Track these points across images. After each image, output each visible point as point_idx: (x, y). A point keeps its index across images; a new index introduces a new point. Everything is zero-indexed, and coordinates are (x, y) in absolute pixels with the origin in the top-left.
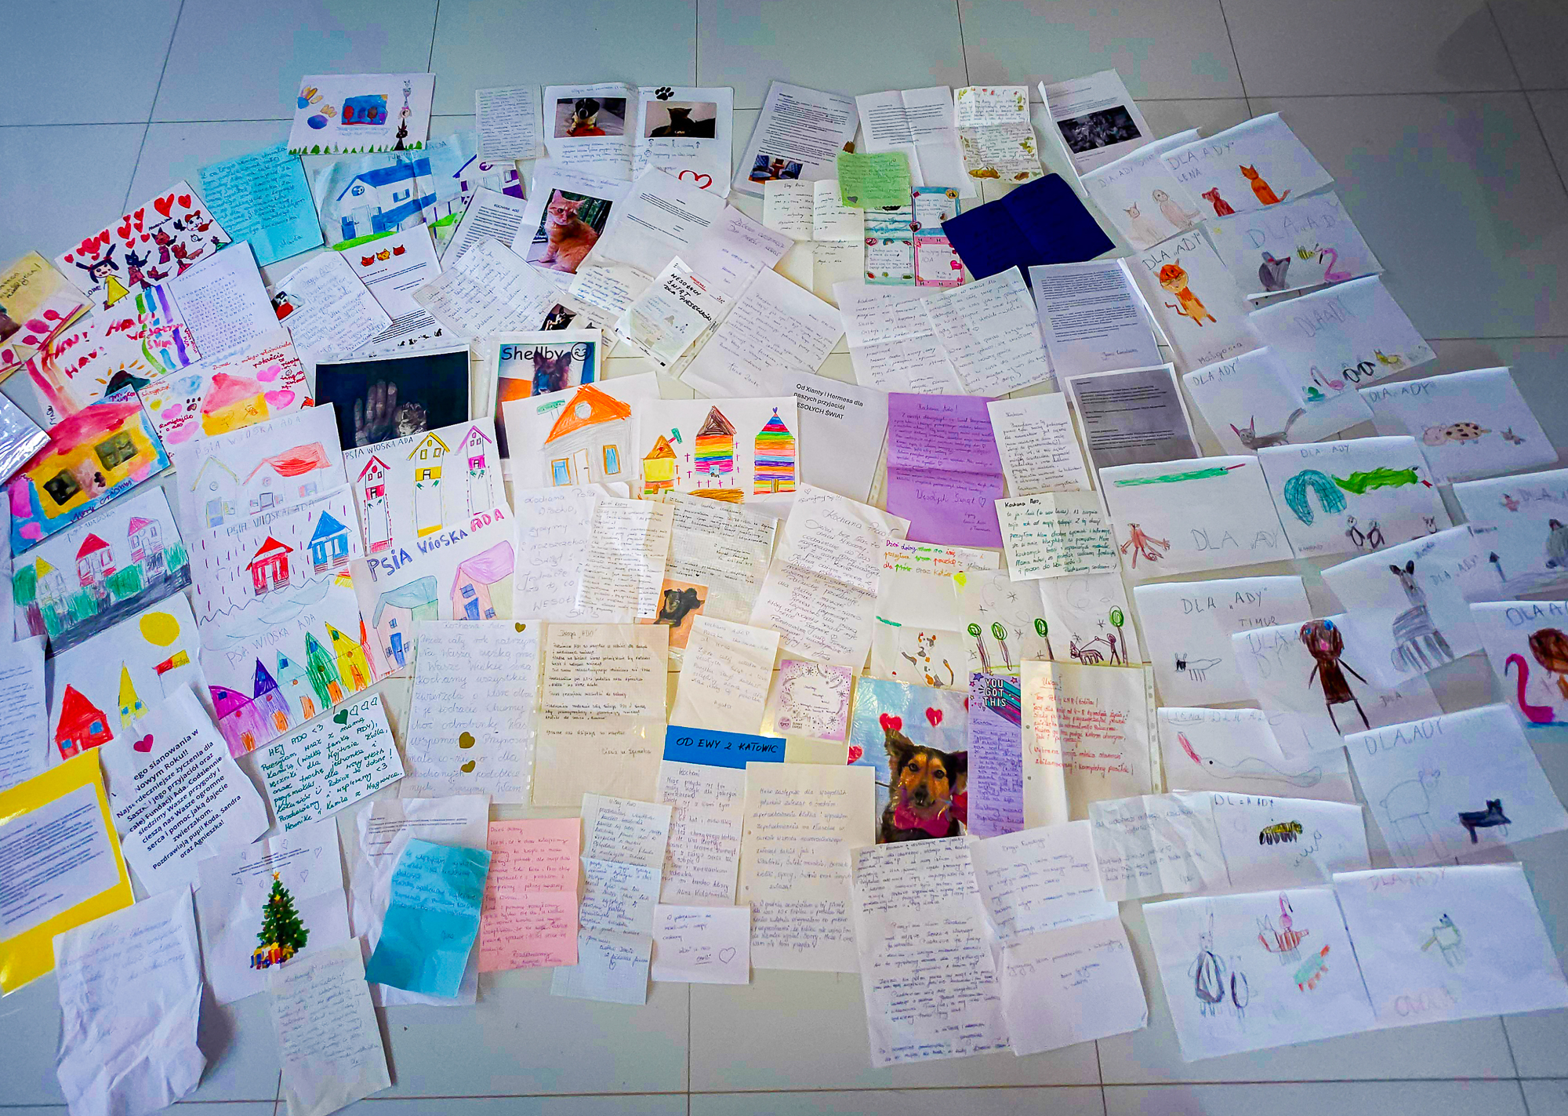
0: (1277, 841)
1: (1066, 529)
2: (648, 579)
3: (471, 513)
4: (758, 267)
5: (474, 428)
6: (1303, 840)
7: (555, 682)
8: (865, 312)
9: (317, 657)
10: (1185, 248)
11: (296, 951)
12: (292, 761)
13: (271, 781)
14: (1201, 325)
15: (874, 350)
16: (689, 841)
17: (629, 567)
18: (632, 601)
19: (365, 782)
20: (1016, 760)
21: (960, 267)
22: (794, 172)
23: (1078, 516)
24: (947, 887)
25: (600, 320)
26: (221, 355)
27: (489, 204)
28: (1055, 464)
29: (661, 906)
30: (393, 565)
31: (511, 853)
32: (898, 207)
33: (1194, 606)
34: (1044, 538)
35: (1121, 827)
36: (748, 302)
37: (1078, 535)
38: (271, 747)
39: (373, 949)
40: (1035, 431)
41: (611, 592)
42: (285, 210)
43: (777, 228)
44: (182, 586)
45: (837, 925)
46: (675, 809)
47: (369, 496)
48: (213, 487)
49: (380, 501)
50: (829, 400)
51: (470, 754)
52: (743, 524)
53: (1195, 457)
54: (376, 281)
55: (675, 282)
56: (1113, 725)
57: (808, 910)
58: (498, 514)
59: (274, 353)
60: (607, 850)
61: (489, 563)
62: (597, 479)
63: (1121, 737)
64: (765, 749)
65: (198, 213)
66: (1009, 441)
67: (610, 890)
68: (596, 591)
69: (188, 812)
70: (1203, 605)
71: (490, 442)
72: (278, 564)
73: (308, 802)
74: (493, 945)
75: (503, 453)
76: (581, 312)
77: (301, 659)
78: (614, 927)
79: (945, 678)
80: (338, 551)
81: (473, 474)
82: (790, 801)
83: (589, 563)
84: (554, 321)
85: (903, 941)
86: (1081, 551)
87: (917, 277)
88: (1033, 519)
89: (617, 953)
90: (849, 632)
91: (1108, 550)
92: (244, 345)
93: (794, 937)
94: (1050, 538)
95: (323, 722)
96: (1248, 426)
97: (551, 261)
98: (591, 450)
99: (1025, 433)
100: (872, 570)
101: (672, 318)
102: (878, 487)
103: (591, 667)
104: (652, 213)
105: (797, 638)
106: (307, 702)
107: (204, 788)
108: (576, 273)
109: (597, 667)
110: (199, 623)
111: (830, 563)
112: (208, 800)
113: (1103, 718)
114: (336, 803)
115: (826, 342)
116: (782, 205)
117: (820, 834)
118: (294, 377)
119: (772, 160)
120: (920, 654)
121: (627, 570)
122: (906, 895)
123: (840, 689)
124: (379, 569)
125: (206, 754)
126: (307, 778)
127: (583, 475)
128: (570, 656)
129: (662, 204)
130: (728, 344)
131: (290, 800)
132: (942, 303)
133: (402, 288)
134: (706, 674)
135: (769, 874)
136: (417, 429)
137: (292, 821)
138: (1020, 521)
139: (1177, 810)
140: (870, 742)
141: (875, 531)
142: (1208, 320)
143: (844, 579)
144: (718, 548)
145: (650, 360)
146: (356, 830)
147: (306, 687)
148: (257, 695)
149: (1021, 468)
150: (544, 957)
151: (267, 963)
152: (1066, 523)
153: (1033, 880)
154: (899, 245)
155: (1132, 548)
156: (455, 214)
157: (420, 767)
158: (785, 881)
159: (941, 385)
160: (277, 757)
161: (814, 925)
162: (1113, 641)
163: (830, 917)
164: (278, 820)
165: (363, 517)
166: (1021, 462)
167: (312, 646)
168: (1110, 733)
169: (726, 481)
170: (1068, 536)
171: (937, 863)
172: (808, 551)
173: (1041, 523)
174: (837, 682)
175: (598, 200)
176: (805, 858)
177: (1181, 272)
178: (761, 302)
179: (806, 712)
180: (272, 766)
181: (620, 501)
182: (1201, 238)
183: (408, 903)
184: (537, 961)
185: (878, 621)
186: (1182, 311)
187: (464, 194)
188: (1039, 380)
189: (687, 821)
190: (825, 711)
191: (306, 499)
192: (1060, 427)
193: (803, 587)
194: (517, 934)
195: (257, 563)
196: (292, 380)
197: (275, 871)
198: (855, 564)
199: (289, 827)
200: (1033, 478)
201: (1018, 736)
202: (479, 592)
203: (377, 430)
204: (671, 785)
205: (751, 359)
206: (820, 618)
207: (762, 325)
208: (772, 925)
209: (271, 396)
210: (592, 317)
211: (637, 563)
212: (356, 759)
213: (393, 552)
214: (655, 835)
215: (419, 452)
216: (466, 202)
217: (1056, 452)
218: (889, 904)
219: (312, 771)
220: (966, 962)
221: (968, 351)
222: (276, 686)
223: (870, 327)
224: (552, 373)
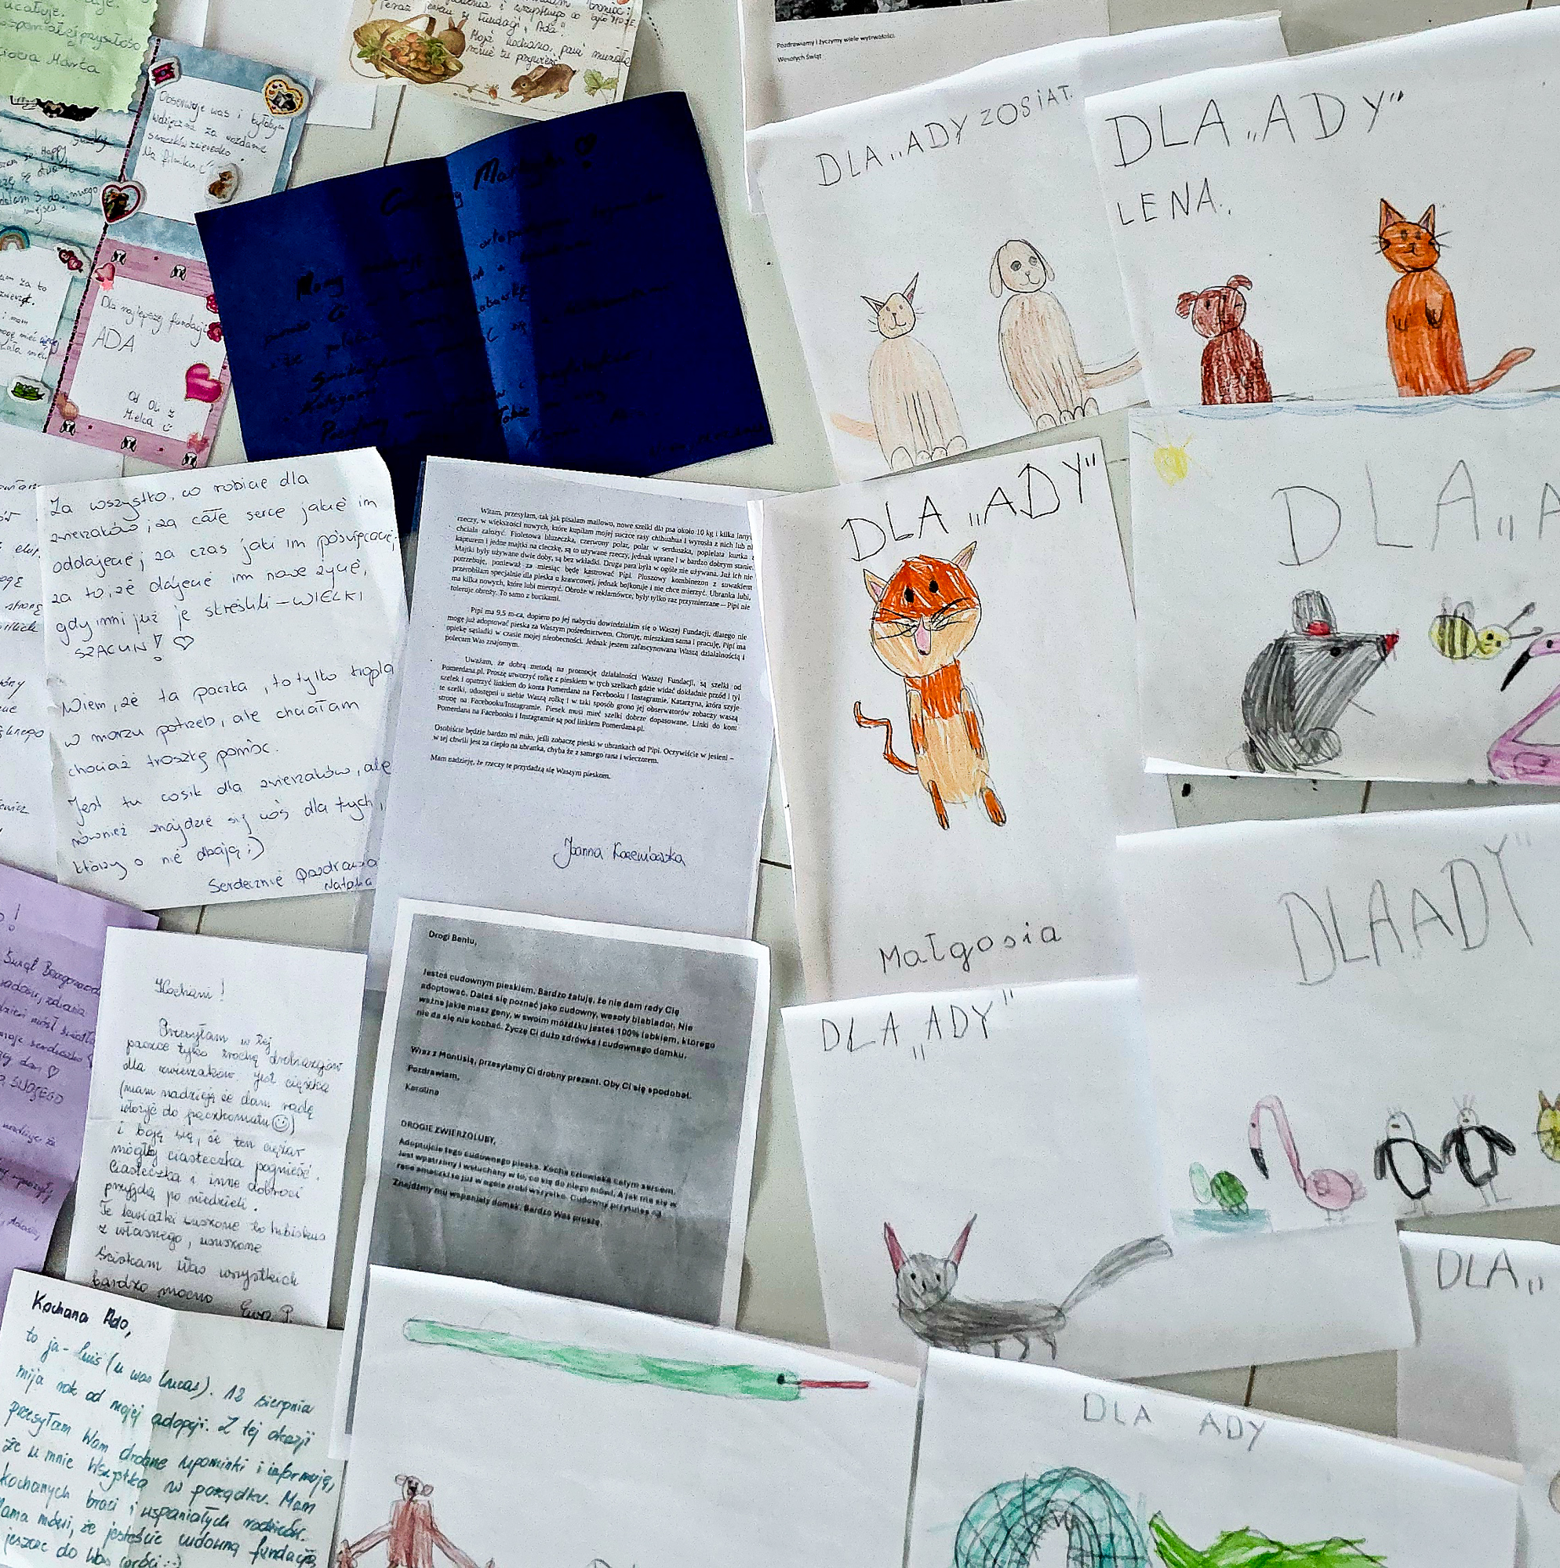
1: (175, 1447)
10: (1020, 504)
21: (213, 393)
23: (232, 1408)
28: (251, 1200)
34: (97, 1454)
37: (210, 1477)
40: (228, 1064)
66: (134, 1079)
86: (194, 1530)
87: (57, 401)
88: (91, 1378)
91: (297, 1548)
94: (112, 1463)
99: (198, 1063)
138: (53, 1371)
149: (138, 1182)
154: (40, 262)
182: (1095, 476)
186: (904, 749)
188: (313, 887)
200: (164, 1227)
217: (268, 1159)
221: (126, 718)
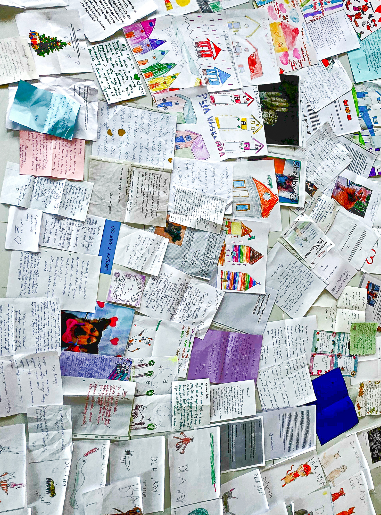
0: (47, 486)
1: (193, 409)
2: (187, 219)
3: (224, 142)
4: (327, 282)
5: (263, 146)
6: (47, 497)
7: (144, 174)
8: (301, 329)
9: (165, 68)
10: (318, 477)
11: (36, 51)
12: (119, 54)
13: (111, 44)
14: (281, 480)
15: (283, 331)
16: (69, 228)
17: (193, 211)
18: (178, 211)
19: (107, 86)
20: (93, 375)
21: (318, 374)
22: (370, 302)
23: (199, 414)
24: (39, 339)
25: (308, 208)
26: (307, 32)
27: (368, 160)
28: (223, 407)
29: (42, 213)
30: (203, 105)
31: (70, 149)
32: (349, 349)
33: (154, 462)
34: (190, 399)
35: (59, 418)
36: (311, 275)
37: (190, 414)
38: (126, 45)
39: (33, 85)
40: (239, 399)
41: (183, 202)
42: (373, 66)
43: (345, 292)
44: (202, 9)
45: (27, 290)
46: (83, 223)
47: (236, 96)
48: (246, 26)
49: (233, 101)
50: (262, 309)
51: (116, 133)
52: (208, 264)
53: (221, 470)
54: (336, 106)
55: (323, 244)
56: (104, 420)
57: (35, 277)
58: (222, 154)
59: (306, 57)
60: (68, 191)
61: (201, 148)
62: (235, 200)
63: (98, 422)
64: (107, 265)
65: (376, 25)
66: (236, 388)
67: (51, 191)
68: (184, 196)
69: (101, 6)
70: (154, 466)
71: (256, 153)
72: (209, 53)
73: (100, 60)
74: (31, 137)
75: (251, 159)
76: (313, 199)
77: (164, 61)
78: (34, 192)
79: (131, 348)
80: (212, 80)
81: (242, 144)
82: (83, 274)
83: (197, 194)
84: (310, 186)
85: (18, 318)
86: (183, 414)
87: (315, 354)
88: (199, 395)
89: (23, 191)
90: (155, 308)
91: (182, 427)
92: (311, 43)
93: (24, 270)
94: (190, 401)
95: (135, 69)
96: (233, 495)
97: (338, 187)
98: (249, 198)
99: (239, 395)
100: (182, 320)
101: (307, 240)
102: (220, 327)
103: (150, 190)
104: (356, 235)
105: (155, 284)
106: (145, 62)
107: (110, 14)
108: (331, 198)
109: (149, 194)
110: (185, 16)
111: (187, 302)
112: (105, 15)
113: (108, 416)
114: (99, 73)
115: (289, 309)
116: (355, 295)
117: (67, 286)
118: (294, 65)
119: (377, 293)
120: (143, 338)
121: (192, 210)
122: (37, 321)
123: (130, 301)
124: (202, 99)
125: (126, 16)
126: (111, 60)
127: (237, 194)
128: (156, 181)
129: (360, 241)
130: (292, 265)
131: (102, 52)
132: (302, 364)
133: (332, 118)
134: (142, 242)
135: (52, 261)
136: (265, 120)
137: (93, 52)
138: (199, 389)
139: (65, 444)
140: (106, 312)
141: (200, 323)
142: (284, 484)
143: (179, 307)
144: (198, 252)
145: (287, 229)
146: (86, 80)
147: (151, 62)
148: (150, 40)
149: (223, 392)
150: (24, 160)
151: (31, 38)
152: (196, 409)
153: (40, 378)
154: (331, 347)
155: (182, 437)
156: (364, 145)
157: (112, 111)
158: (48, 269)
159: (264, 360)
160: (121, 47)
161: (28, 279)
162: (142, 424)
163: (31, 286)
164: (93, 46)
165: (227, 93)
166: (226, 392)
167: (171, 66)
168: (101, 418)
169: (228, 258)
170: (190, 409)
171: (50, 336)
172: (194, 292)
173: (197, 398)
174: (133, 300)
175: (365, 211)
176: (58, 278)
177: (307, 475)
178: (310, 281)
179: (121, 285)
180: (118, 45)
181: (224, 210)
182: (322, 485)
183: (52, 101)
184: (22, 156)
185: (159, 320)
186: (289, 473)
187: (374, 149)
188: (263, 404)
189: (78, 227)
190: (121, 293)
191: (237, 67)
192: (240, 411)
193: (177, 289)
194: (35, 149)
195: (210, 43)
196: (293, 64)
197: (71, 44)
198: (186, 313)
199: (90, 51)
200: (218, 396)
201: (103, 377)
202: (188, 143)
203: (266, 102)
204: (94, 222)
205: (284, 275)
206: (163, 295)
207: (299, 281)
208: (30, 261)
209: (286, 54)
210: (310, 204)
211: (195, 215)
212: (118, 83)
213: (210, 105)
214: (73, 213)
215: (254, 120)
216: (370, 150)
217: (229, 408)
218: (34, 313)
219: (114, 63)
220: (7, 344)
221: (279, 374)
222: (153, 49)
223: (294, 330)
224: (285, 183)
